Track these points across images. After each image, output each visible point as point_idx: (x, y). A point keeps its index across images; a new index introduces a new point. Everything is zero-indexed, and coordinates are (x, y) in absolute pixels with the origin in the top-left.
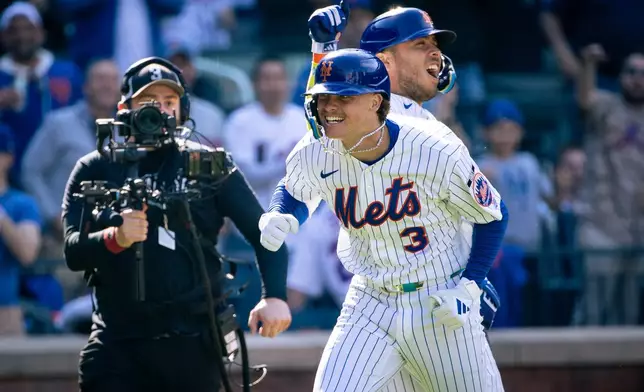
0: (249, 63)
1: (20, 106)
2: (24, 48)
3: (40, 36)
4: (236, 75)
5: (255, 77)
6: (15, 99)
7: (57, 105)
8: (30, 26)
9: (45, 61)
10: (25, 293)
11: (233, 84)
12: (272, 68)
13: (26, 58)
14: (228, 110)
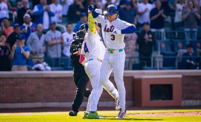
0: (66, 25)
1: (26, 32)
2: (28, 22)
3: (30, 20)
4: (64, 27)
5: (67, 27)
6: (25, 30)
7: (33, 32)
8: (29, 18)
9: (31, 24)
10: (27, 63)
11: (63, 28)
12: (70, 25)
13: (28, 23)
14: (62, 33)
